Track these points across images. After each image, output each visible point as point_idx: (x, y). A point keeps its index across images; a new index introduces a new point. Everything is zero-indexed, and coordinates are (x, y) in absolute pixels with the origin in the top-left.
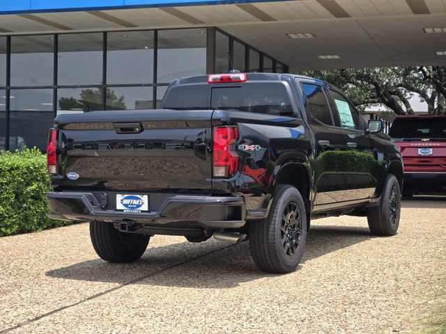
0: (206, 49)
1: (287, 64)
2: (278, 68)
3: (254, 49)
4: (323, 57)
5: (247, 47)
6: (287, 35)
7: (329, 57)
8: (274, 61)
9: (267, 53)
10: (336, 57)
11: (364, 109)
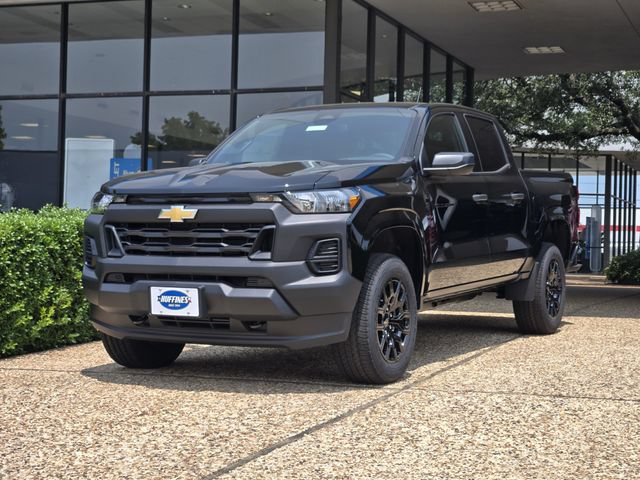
0: (323, 33)
1: (471, 65)
2: (457, 72)
3: (413, 33)
4: (533, 50)
5: (402, 30)
6: (469, 3)
7: (545, 50)
8: (450, 59)
9: (436, 43)
10: (557, 49)
11: (596, 147)
